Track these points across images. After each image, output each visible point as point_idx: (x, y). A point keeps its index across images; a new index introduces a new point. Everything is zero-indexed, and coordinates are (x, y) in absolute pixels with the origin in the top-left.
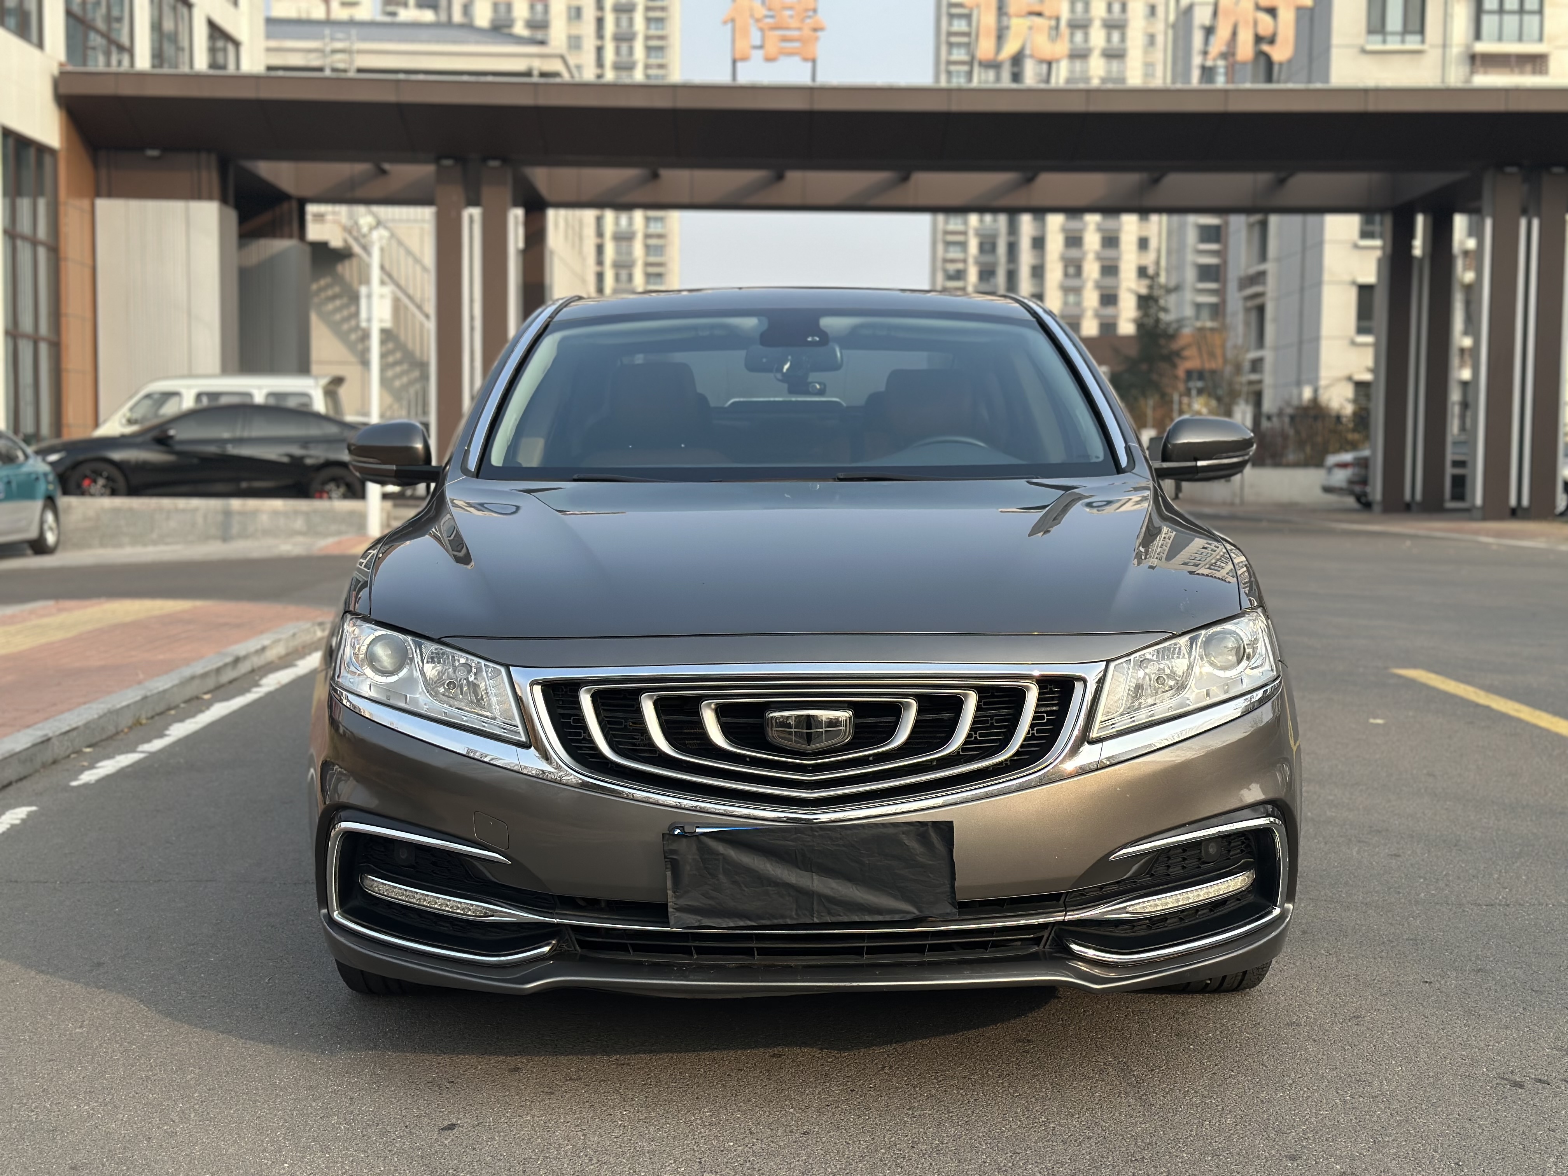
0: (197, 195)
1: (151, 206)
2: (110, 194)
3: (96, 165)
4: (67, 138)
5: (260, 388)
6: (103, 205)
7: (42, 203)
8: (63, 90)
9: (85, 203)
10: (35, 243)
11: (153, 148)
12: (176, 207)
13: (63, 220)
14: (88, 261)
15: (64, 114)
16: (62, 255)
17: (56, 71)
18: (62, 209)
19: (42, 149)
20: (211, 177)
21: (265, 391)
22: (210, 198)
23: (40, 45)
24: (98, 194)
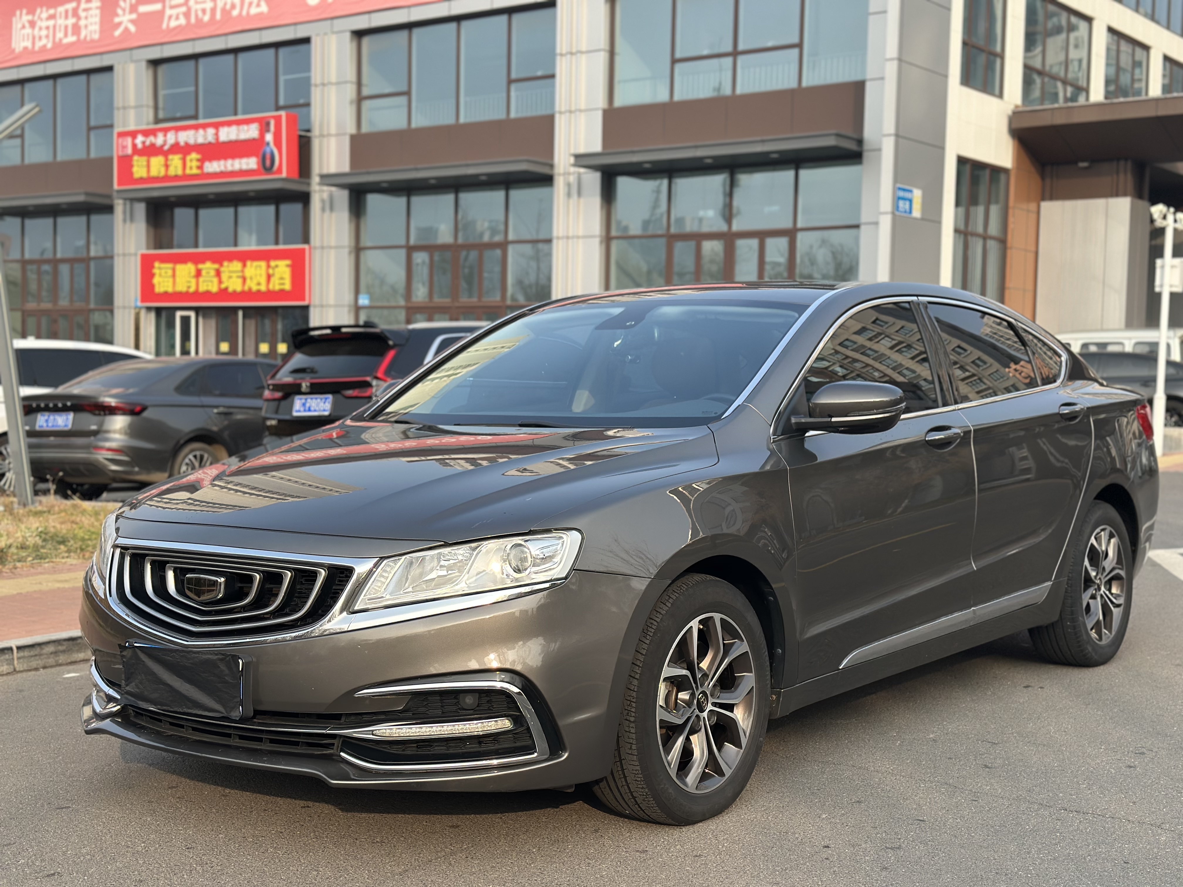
0: (1116, 194)
1: (1080, 204)
2: (1053, 197)
3: (1043, 177)
4: (1018, 159)
5: (1130, 339)
6: (1046, 206)
7: (994, 210)
8: (1016, 125)
9: (1033, 206)
10: (985, 238)
11: (1083, 161)
12: (1099, 203)
13: (1011, 219)
14: (1033, 248)
15: (1016, 142)
16: (1009, 244)
17: (1010, 112)
18: (1011, 212)
19: (996, 171)
20: (1127, 179)
21: (1133, 341)
22: (1125, 195)
23: (1001, 96)
24: (1043, 199)
